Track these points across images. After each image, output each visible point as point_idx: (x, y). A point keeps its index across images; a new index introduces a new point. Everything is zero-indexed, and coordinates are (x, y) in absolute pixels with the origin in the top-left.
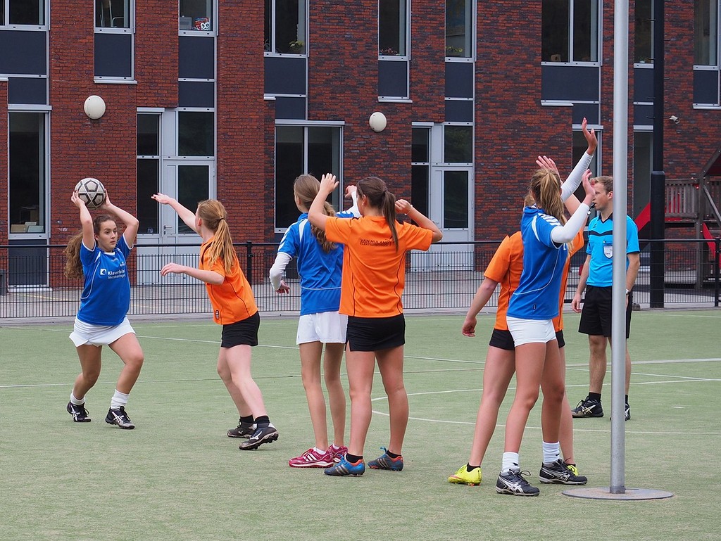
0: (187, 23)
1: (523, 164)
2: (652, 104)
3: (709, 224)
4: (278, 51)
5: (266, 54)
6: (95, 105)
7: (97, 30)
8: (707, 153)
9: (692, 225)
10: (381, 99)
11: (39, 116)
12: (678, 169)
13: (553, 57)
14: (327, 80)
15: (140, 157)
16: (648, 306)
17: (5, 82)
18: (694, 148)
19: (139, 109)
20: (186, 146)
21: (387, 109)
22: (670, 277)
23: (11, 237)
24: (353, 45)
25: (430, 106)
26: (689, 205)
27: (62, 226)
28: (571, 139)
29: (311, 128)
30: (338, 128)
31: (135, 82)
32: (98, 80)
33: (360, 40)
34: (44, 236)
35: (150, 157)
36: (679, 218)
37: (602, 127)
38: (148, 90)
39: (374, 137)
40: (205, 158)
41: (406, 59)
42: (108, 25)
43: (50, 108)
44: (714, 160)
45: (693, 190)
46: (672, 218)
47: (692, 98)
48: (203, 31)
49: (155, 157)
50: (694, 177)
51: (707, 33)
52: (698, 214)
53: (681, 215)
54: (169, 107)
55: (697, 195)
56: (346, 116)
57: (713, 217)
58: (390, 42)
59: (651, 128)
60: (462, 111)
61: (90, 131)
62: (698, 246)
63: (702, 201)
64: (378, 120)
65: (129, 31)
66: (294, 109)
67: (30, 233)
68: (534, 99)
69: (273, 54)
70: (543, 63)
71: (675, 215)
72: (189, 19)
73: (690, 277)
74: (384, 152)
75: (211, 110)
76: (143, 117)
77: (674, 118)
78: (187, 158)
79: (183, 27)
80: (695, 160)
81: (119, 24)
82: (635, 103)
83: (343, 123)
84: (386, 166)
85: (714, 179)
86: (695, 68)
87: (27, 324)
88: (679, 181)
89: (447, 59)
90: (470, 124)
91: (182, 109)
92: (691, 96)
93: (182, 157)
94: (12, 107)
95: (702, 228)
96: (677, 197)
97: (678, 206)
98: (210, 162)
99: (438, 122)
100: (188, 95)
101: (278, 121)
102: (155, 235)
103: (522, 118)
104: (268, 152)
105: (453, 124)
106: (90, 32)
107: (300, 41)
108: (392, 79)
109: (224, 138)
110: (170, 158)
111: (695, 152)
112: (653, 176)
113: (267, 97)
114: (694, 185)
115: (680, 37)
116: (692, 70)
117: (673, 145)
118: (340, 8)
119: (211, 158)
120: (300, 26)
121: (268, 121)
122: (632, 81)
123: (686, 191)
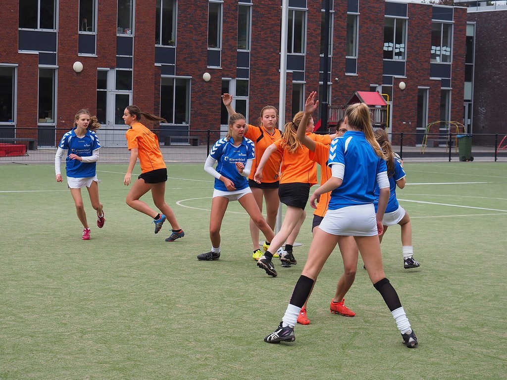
0: (121, 31)
1: (271, 97)
4: (163, 44)
5: (156, 46)
6: (78, 66)
7: (80, 32)
10: (208, 67)
11: (53, 70)
12: (338, 101)
14: (185, 58)
15: (98, 90)
17: (37, 54)
18: (345, 92)
20: (119, 85)
21: (211, 72)
23: (39, 124)
24: (196, 43)
25: (230, 71)
27: (62, 120)
28: (292, 87)
29: (177, 79)
30: (189, 79)
31: (97, 56)
32: (80, 55)
33: (200, 41)
34: (54, 124)
35: (103, 90)
37: (305, 82)
38: (102, 60)
39: (205, 83)
40: (128, 91)
41: (220, 49)
42: (85, 30)
43: (58, 67)
45: (342, 111)
46: (333, 123)
47: (345, 70)
48: (128, 34)
49: (105, 90)
51: (352, 42)
54: (112, 68)
56: (193, 74)
58: (213, 42)
60: (245, 74)
61: (76, 78)
64: (207, 76)
65: (94, 33)
66: (170, 70)
67: (48, 123)
68: (276, 69)
69: (161, 45)
71: (334, 121)
72: (122, 29)
74: (209, 90)
75: (131, 70)
76: (100, 72)
77: (337, 79)
78: (120, 91)
79: (119, 32)
81: (90, 30)
82: (319, 72)
83: (191, 77)
84: (210, 97)
86: (347, 57)
87: (41, 163)
88: (336, 106)
89: (238, 50)
90: (248, 79)
91: (118, 69)
92: (344, 69)
93: (117, 91)
94: (40, 66)
96: (335, 114)
97: (335, 117)
98: (130, 93)
99: (233, 78)
100: (120, 63)
101: (162, 76)
102: (105, 125)
103: (271, 77)
104: (157, 89)
105: (240, 79)
106: (77, 33)
107: (173, 40)
108: (213, 58)
109: (136, 82)
110: (112, 91)
111: (346, 94)
112: (322, 104)
113: (156, 64)
114: (342, 108)
115: (340, 43)
116: (345, 58)
117: (336, 91)
118: (191, 26)
119: (130, 91)
120: (173, 34)
121: (157, 75)
122: (319, 62)
123: (339, 111)
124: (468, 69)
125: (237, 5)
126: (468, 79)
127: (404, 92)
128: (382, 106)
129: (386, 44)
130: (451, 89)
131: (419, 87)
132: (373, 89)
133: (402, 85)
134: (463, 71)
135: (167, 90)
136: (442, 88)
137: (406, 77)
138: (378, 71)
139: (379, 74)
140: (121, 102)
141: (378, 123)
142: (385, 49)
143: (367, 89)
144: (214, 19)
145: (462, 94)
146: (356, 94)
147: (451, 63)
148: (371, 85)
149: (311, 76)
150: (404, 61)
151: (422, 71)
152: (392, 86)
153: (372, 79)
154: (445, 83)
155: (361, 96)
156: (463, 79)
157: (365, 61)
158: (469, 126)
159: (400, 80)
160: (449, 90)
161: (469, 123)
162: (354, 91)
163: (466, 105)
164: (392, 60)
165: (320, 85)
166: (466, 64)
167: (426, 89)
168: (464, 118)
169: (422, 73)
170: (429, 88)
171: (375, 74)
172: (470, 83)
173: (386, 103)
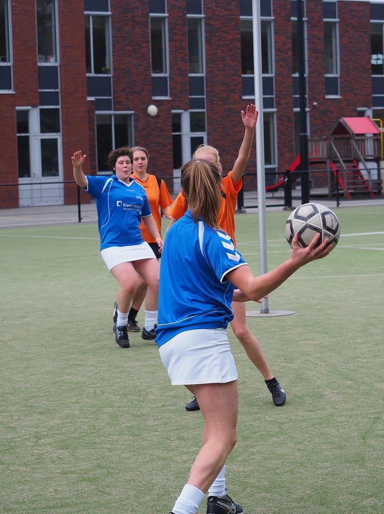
0: (42, 59)
3: (335, 162)
4: (96, 72)
5: (88, 75)
8: (333, 122)
9: (325, 162)
10: (154, 98)
12: (318, 131)
13: (248, 72)
14: (124, 88)
15: (18, 135)
18: (327, 120)
19: (18, 108)
20: (45, 128)
21: (158, 104)
22: (313, 192)
24: (137, 68)
25: (181, 101)
26: (323, 152)
29: (116, 116)
30: (130, 115)
31: (14, 93)
33: (141, 65)
35: (24, 135)
36: (318, 158)
37: (276, 110)
38: (22, 97)
39: (151, 119)
40: (56, 134)
41: (167, 75)
44: (336, 126)
45: (325, 143)
46: (314, 159)
48: (52, 63)
49: (27, 135)
51: (331, 56)
52: (328, 156)
53: (319, 157)
54: (34, 106)
55: (327, 145)
56: (135, 108)
57: (336, 158)
58: (158, 67)
60: (199, 104)
62: (329, 174)
63: (330, 149)
64: (153, 109)
65: (9, 64)
66: (106, 105)
68: (239, 96)
69: (93, 74)
70: (243, 76)
71: (316, 157)
72: (43, 56)
73: (325, 191)
74: (157, 127)
76: (19, 112)
77: (315, 103)
78: (45, 134)
79: (40, 61)
81: (4, 60)
82: (293, 96)
83: (133, 112)
84: (158, 135)
85: (339, 136)
86: (326, 76)
89: (190, 75)
90: (204, 110)
91: (41, 107)
92: (324, 91)
93: (42, 134)
95: (330, 164)
96: (316, 148)
97: (317, 152)
98: (58, 136)
99: (186, 110)
100: (45, 99)
101: (97, 112)
102: (29, 178)
103: (232, 106)
104: (91, 129)
105: (194, 110)
107: (107, 66)
108: (160, 86)
109: (66, 123)
110: (36, 135)
111: (327, 122)
112: (301, 136)
113: (90, 99)
114: (325, 140)
115: (317, 59)
116: (324, 77)
117: (315, 119)
118: (130, 48)
119: (59, 134)
120: (107, 58)
121: (91, 112)
122: (291, 84)
123: (321, 143)
125: (185, 19)
128: (375, 135)
129: (374, 57)
132: (361, 114)
135: (104, 130)
138: (366, 91)
139: (368, 95)
140: (48, 147)
141: (371, 156)
142: (374, 62)
143: (354, 115)
144: (157, 37)
146: (341, 121)
148: (358, 109)
149: (283, 101)
153: (359, 101)
155: (347, 123)
157: (349, 79)
162: (338, 118)
165: (296, 113)
171: (363, 95)
173: (379, 131)
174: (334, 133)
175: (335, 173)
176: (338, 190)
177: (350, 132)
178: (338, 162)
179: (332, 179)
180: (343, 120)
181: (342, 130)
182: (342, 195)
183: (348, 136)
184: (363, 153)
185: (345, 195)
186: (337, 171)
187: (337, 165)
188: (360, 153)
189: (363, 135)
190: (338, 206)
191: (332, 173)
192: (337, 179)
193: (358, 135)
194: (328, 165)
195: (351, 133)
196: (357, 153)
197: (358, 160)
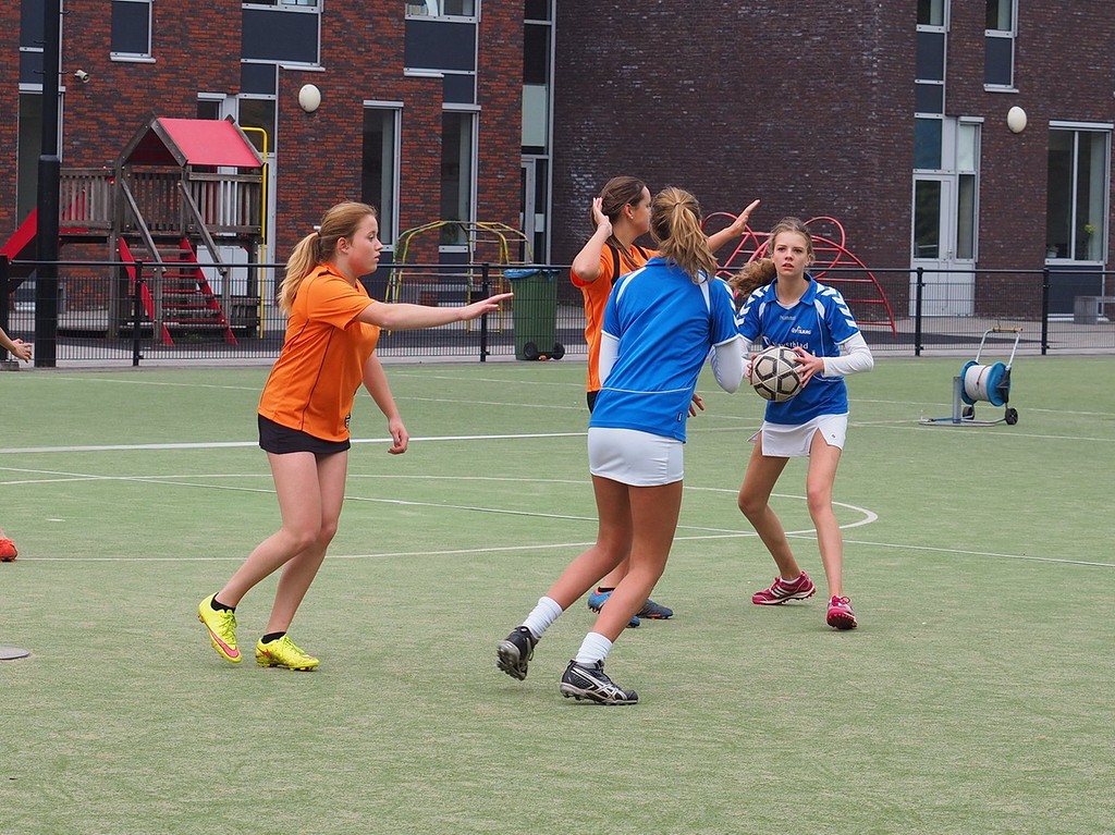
2: (42, 50)
3: (130, 240)
8: (130, 129)
9: (103, 240)
12: (87, 152)
16: (32, 363)
18: (112, 120)
22: (66, 320)
26: (99, 208)
36: (84, 228)
44: (138, 140)
45: (106, 185)
46: (74, 228)
47: (109, 43)
50: (108, 165)
52: (113, 223)
53: (87, 224)
55: (110, 192)
57: (136, 229)
59: (39, 87)
62: (112, 272)
63: (119, 203)
71: (78, 224)
73: (98, 320)
77: (81, 73)
80: (112, 140)
82: (22, 49)
85: (141, 169)
88: (85, 171)
92: (107, 40)
95: (118, 245)
96: (81, 196)
97: (82, 209)
111: (113, 128)
112: (41, 162)
114: (108, 178)
116: (110, 1)
117: (79, 115)
122: (18, 16)
123: (94, 186)
124: (535, 41)
126: (535, 75)
127: (317, 119)
128: (242, 170)
130: (479, 108)
131: (366, 103)
132: (209, 111)
133: (310, 95)
134: (515, 48)
136: (446, 106)
137: (323, 69)
138: (224, 46)
139: (228, 58)
141: (231, 229)
143: (186, 111)
145: (516, 128)
146: (154, 126)
147: (474, 20)
148: (201, 95)
150: (316, 10)
151: (375, 48)
152: (273, 97)
153: (203, 73)
154: (456, 88)
155: (169, 132)
156: (518, 73)
157: (178, 11)
158: (539, 237)
159: (300, 78)
160: (470, 115)
161: (540, 229)
162: (150, 116)
163: (529, 164)
164: (274, 8)
165: (31, 97)
166: (526, 21)
167: (393, 111)
168: (523, 210)
169: (377, 54)
170: (401, 104)
171: (219, 58)
172: (541, 89)
173: (258, 161)
174: (132, 160)
175: (131, 271)
176: (137, 319)
177: (178, 158)
178: (140, 241)
179: (123, 287)
180: (159, 125)
181: (154, 151)
182: (148, 333)
183: (168, 169)
184: (211, 221)
185: (157, 336)
186: (138, 266)
187: (135, 249)
188: (202, 220)
189: (212, 169)
190: (136, 363)
191: (123, 270)
192: (138, 286)
193: (197, 168)
194: (112, 248)
195: (182, 163)
196: (194, 219)
197: (198, 240)
